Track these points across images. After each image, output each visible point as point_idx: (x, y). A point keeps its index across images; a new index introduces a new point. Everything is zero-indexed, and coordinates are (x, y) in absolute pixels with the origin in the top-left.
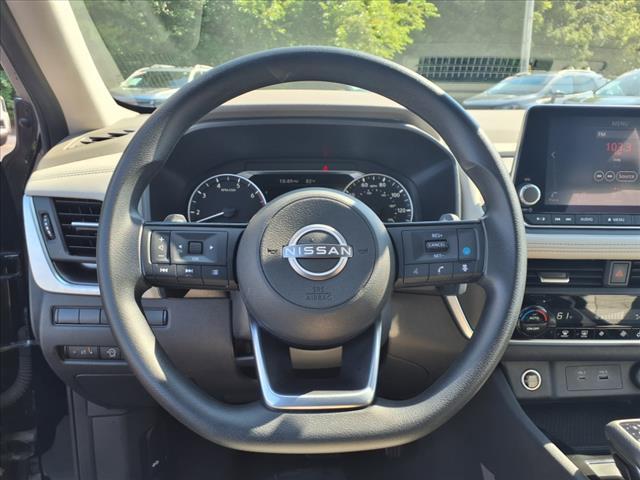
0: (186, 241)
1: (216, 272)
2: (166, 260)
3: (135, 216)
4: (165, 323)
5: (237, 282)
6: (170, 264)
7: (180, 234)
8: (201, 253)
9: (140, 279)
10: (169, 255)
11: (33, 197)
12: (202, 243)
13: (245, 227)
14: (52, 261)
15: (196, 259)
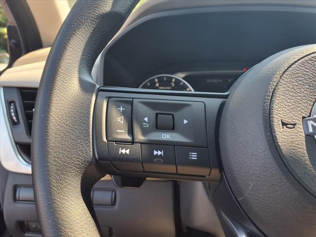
0: (153, 113)
1: (194, 156)
2: (127, 137)
3: (87, 78)
4: (113, 203)
5: (221, 168)
6: (133, 142)
7: (145, 103)
8: (172, 128)
9: (90, 163)
10: (131, 131)
11: (4, 87)
12: (173, 115)
13: (226, 97)
14: (17, 143)
15: (166, 136)
